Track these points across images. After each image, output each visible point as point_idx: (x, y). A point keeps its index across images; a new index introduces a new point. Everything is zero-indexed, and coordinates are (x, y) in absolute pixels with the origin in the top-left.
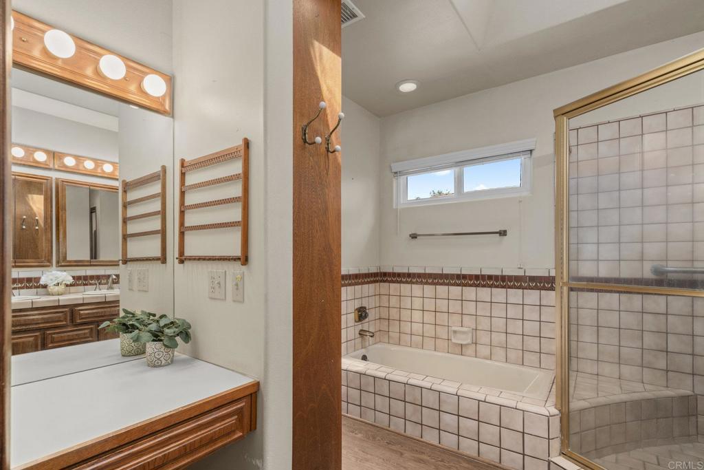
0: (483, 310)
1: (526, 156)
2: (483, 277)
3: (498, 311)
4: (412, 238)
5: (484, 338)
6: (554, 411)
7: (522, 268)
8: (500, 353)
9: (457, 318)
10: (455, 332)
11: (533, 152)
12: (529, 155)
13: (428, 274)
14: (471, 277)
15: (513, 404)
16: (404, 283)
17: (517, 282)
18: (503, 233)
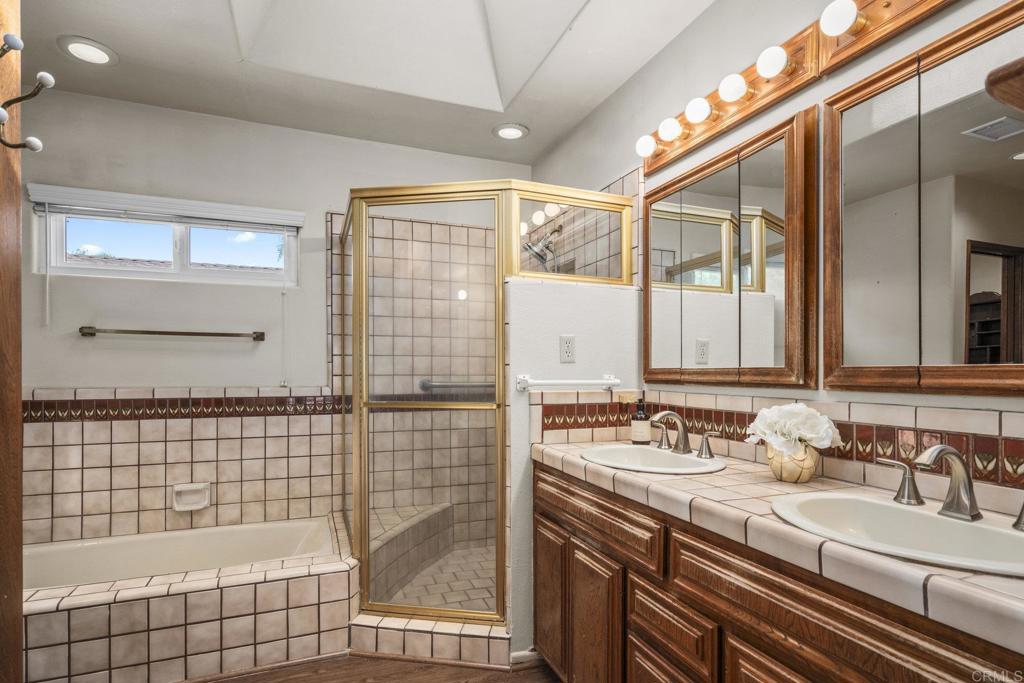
0: (228, 451)
1: (290, 234)
2: (229, 401)
3: (253, 450)
4: (84, 335)
5: (231, 493)
6: (353, 562)
7: (285, 387)
8: (256, 509)
9: (182, 471)
10: (179, 494)
11: (301, 231)
12: (295, 233)
13: (123, 400)
14: (207, 402)
15: (304, 571)
16: (62, 420)
17: (280, 406)
18: (259, 337)
